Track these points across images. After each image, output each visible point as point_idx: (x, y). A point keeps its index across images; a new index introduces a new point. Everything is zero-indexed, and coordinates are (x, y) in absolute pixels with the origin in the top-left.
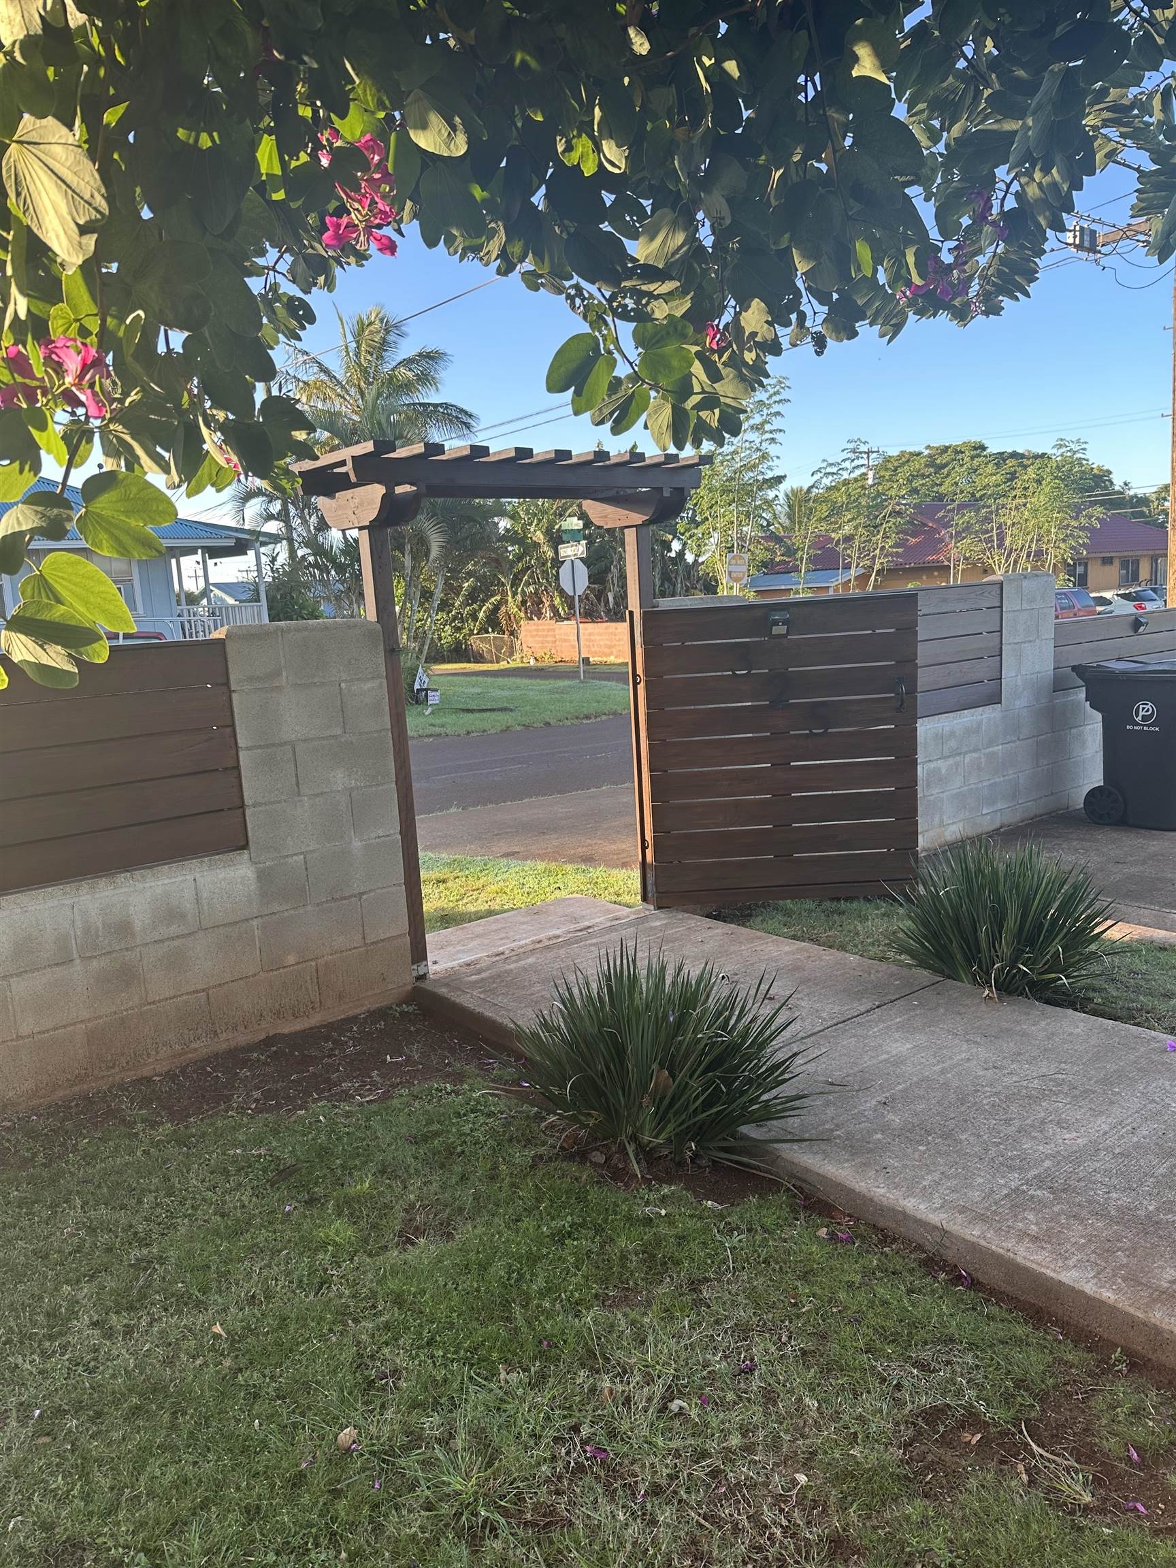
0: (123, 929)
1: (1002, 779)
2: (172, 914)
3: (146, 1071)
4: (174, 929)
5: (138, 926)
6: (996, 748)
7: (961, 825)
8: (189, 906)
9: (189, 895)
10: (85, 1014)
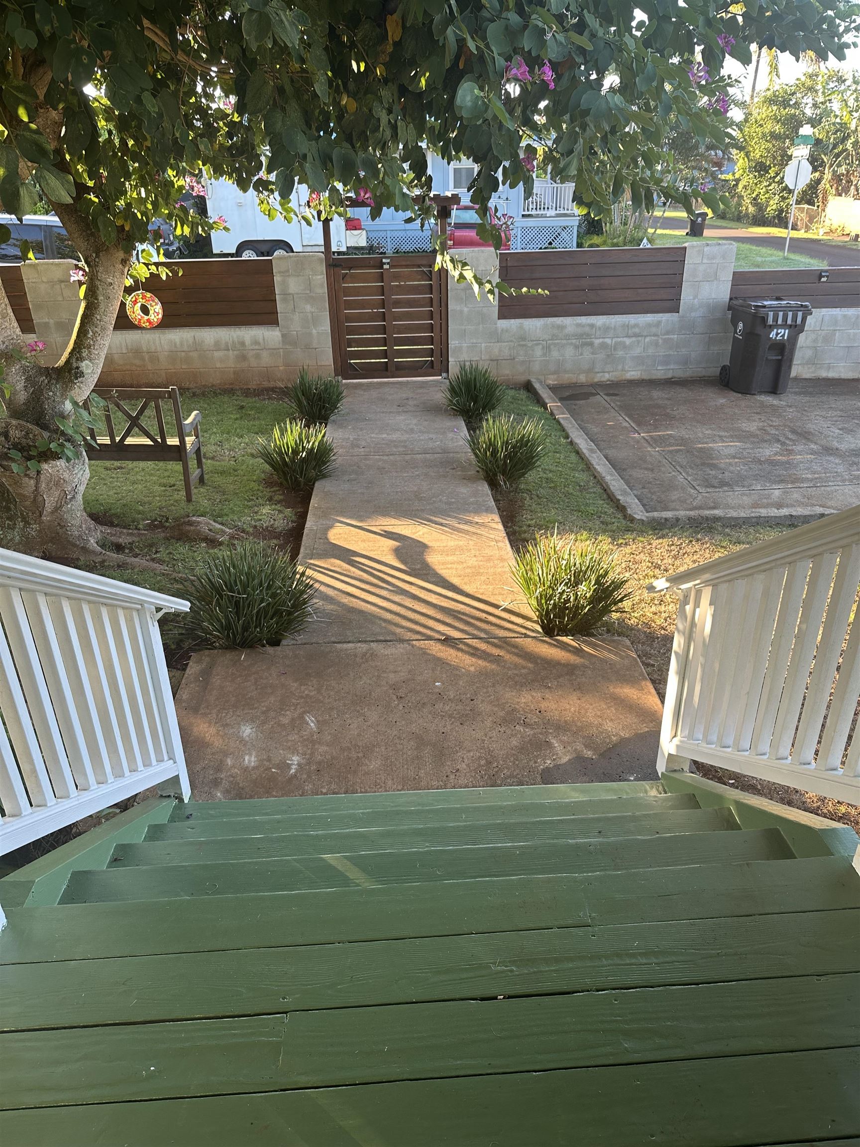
0: (243, 344)
1: (676, 353)
2: (256, 343)
3: (250, 387)
4: (257, 347)
5: (247, 344)
6: (672, 336)
7: (639, 373)
8: (261, 341)
9: (261, 337)
10: (233, 366)
